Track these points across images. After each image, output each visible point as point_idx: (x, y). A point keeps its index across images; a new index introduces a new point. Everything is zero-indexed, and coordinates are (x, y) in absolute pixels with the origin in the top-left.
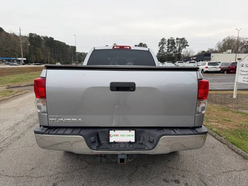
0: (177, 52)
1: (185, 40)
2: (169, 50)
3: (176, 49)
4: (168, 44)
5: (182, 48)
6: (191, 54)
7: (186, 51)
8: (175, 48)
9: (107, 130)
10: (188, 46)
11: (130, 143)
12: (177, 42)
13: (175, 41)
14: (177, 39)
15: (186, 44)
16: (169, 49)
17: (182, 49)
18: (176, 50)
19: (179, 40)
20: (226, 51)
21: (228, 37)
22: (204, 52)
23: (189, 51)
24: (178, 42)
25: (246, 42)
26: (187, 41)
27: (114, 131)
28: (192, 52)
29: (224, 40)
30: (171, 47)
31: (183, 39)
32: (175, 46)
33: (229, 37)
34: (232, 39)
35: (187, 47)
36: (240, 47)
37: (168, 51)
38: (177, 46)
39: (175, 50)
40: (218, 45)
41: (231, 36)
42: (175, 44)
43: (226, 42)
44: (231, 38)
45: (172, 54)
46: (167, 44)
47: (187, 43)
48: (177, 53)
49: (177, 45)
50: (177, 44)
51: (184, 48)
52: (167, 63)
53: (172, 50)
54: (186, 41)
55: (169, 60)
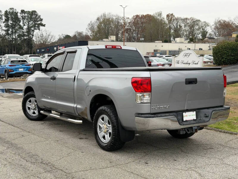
0: (24, 35)
1: (37, 15)
2: (9, 32)
3: (23, 29)
4: (7, 20)
5: (33, 29)
6: (49, 40)
7: (39, 34)
8: (21, 28)
9: (181, 112)
10: (44, 26)
11: (194, 120)
12: (22, 17)
13: (19, 15)
14: (23, 11)
15: (39, 22)
16: (8, 30)
17: (34, 31)
18: (23, 32)
19: (26, 15)
20: (107, 38)
21: (102, 15)
22: (68, 37)
23: (44, 35)
24: (25, 17)
25: (128, 24)
26: (41, 17)
27: (185, 113)
28: (50, 37)
29: (98, 19)
30: (13, 27)
31: (34, 13)
32: (20, 25)
33: (104, 14)
34: (109, 19)
35: (41, 27)
36: (121, 32)
37: (8, 34)
38: (24, 25)
39: (20, 32)
40: (90, 27)
41: (106, 13)
42: (20, 21)
43: (101, 23)
44: (107, 17)
45: (15, 39)
46: (4, 21)
47: (41, 20)
48: (25, 38)
49: (23, 23)
50: (23, 21)
51: (36, 29)
52: (30, 56)
53: (15, 32)
54: (39, 16)
55: (11, 50)
